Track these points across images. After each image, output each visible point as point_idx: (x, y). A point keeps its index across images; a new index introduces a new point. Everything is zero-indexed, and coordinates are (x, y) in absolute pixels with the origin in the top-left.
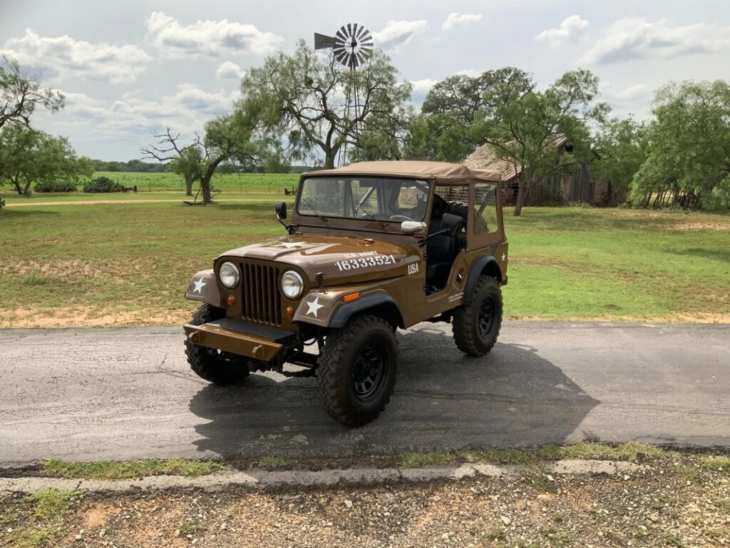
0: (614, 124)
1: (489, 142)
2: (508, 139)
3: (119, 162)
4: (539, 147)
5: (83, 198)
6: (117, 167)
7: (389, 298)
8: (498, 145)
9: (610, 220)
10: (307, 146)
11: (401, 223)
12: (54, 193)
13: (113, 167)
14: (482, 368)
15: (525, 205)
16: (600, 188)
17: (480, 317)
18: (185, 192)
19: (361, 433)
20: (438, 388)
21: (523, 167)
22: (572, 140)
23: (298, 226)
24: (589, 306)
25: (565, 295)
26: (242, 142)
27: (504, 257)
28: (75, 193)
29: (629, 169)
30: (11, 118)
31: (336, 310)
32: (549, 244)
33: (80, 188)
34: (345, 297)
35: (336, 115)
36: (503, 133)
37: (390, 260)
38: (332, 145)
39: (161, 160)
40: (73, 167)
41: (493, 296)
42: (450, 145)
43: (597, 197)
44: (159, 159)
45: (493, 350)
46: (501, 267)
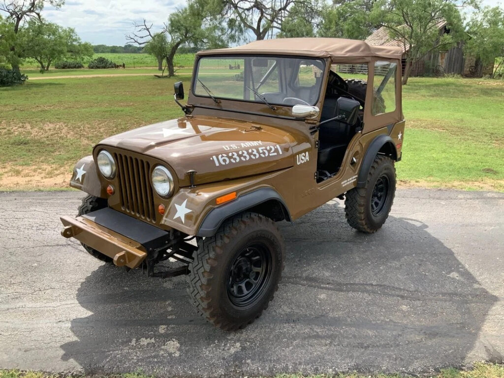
0: (487, 10)
1: (384, 26)
2: (400, 23)
3: (118, 46)
4: (424, 30)
5: (87, 73)
6: (117, 50)
7: (273, 195)
8: (392, 28)
9: (477, 89)
10: (241, 31)
11: (292, 106)
12: (68, 69)
13: (114, 50)
14: (373, 248)
15: (410, 76)
16: (469, 61)
17: (374, 196)
18: (157, 68)
19: (239, 340)
20: (327, 274)
21: (411, 46)
22: (450, 24)
23: (194, 107)
24: (469, 170)
25: (446, 158)
26: (195, 29)
27: (400, 136)
28: (82, 69)
29: (496, 47)
30: (28, 13)
31: (207, 214)
32: (430, 109)
33: (86, 65)
34: (218, 199)
35: (264, 6)
36: (396, 18)
37: (276, 150)
38: (261, 30)
39: (140, 44)
40: (79, 51)
41: (387, 175)
42: (353, 28)
43: (467, 70)
44: (139, 43)
45: (384, 226)
46: (397, 147)
